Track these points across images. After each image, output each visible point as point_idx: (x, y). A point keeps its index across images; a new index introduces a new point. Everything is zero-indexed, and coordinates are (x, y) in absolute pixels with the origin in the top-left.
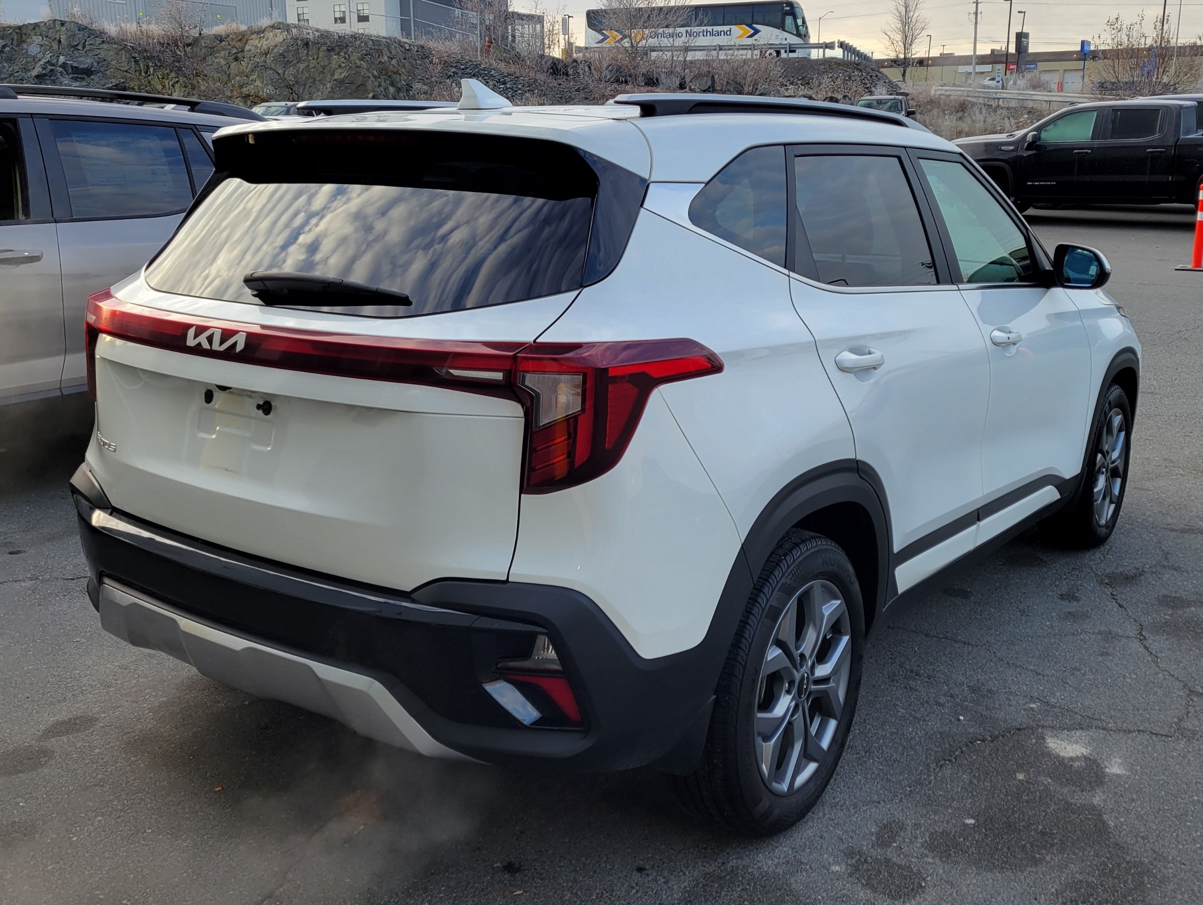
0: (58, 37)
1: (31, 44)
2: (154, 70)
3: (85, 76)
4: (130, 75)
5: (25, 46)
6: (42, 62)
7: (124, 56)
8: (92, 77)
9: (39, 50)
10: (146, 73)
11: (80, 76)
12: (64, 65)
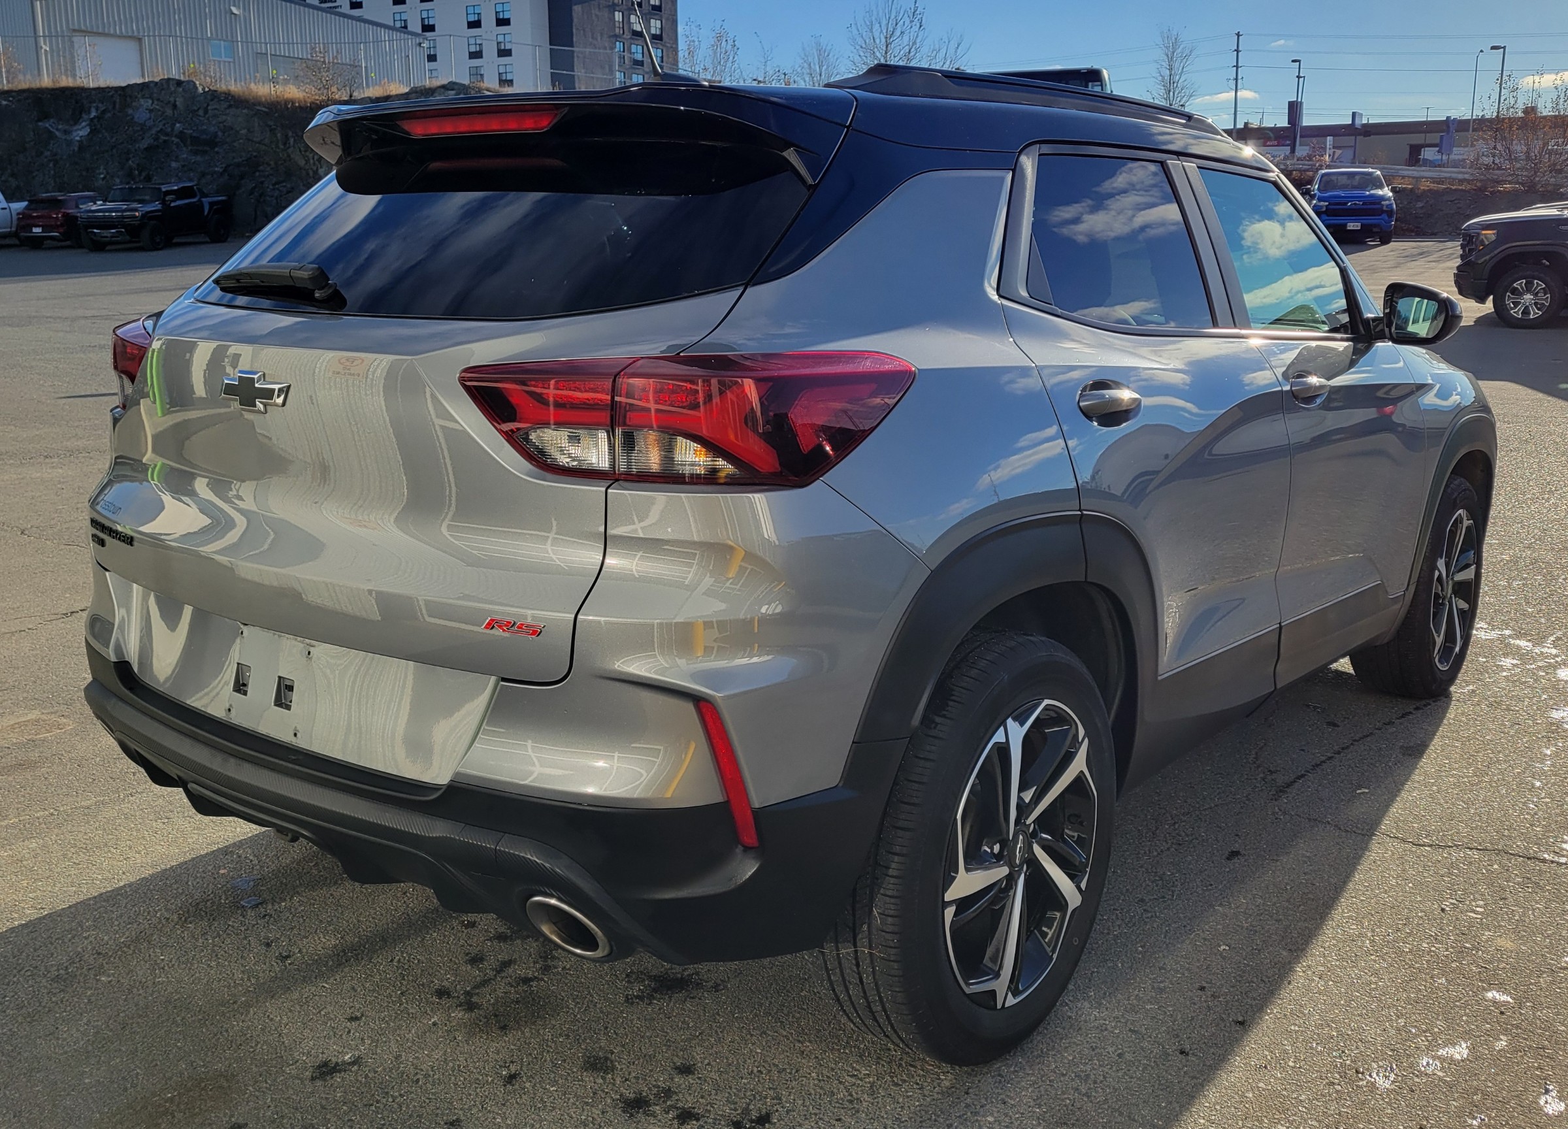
0: (172, 99)
1: (138, 109)
2: (295, 140)
3: (208, 149)
4: (264, 147)
5: (130, 111)
6: (154, 131)
7: (256, 125)
8: (216, 149)
9: (148, 115)
10: (285, 144)
11: (200, 148)
12: (181, 135)
